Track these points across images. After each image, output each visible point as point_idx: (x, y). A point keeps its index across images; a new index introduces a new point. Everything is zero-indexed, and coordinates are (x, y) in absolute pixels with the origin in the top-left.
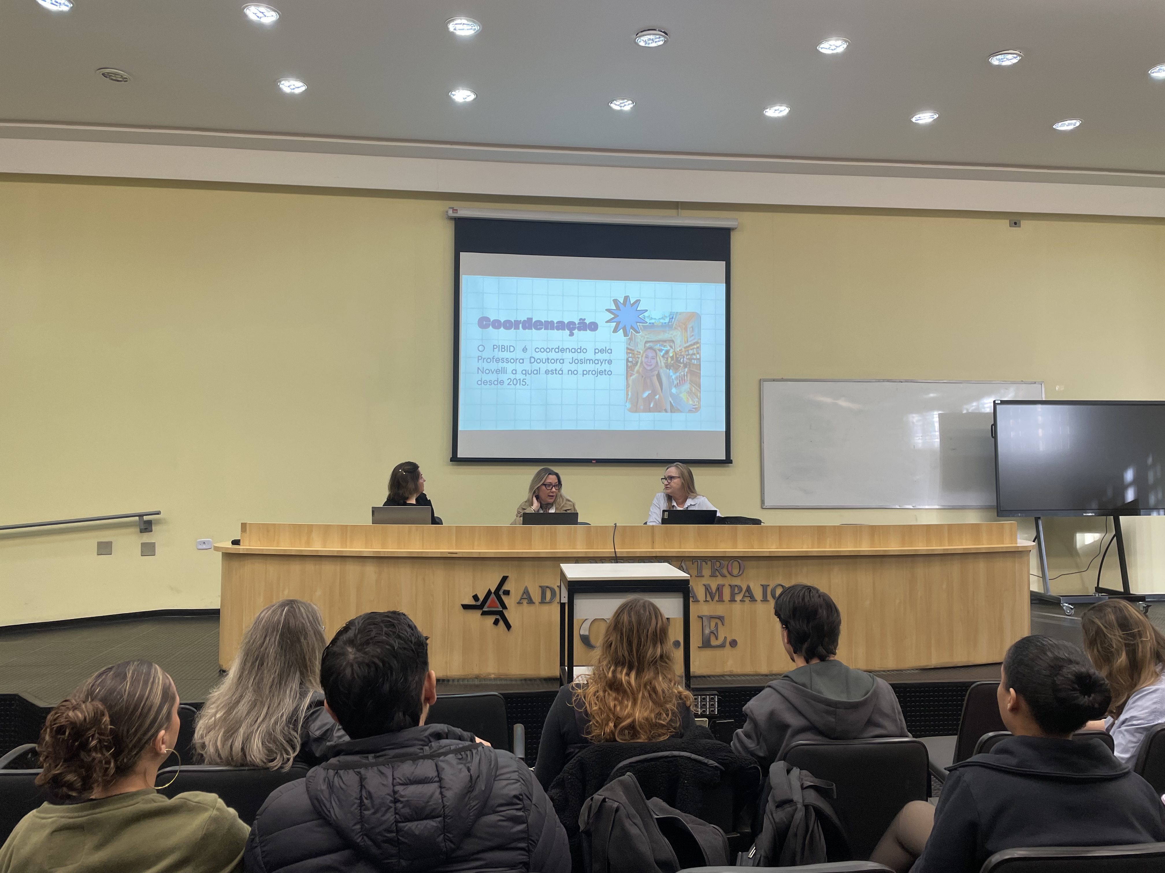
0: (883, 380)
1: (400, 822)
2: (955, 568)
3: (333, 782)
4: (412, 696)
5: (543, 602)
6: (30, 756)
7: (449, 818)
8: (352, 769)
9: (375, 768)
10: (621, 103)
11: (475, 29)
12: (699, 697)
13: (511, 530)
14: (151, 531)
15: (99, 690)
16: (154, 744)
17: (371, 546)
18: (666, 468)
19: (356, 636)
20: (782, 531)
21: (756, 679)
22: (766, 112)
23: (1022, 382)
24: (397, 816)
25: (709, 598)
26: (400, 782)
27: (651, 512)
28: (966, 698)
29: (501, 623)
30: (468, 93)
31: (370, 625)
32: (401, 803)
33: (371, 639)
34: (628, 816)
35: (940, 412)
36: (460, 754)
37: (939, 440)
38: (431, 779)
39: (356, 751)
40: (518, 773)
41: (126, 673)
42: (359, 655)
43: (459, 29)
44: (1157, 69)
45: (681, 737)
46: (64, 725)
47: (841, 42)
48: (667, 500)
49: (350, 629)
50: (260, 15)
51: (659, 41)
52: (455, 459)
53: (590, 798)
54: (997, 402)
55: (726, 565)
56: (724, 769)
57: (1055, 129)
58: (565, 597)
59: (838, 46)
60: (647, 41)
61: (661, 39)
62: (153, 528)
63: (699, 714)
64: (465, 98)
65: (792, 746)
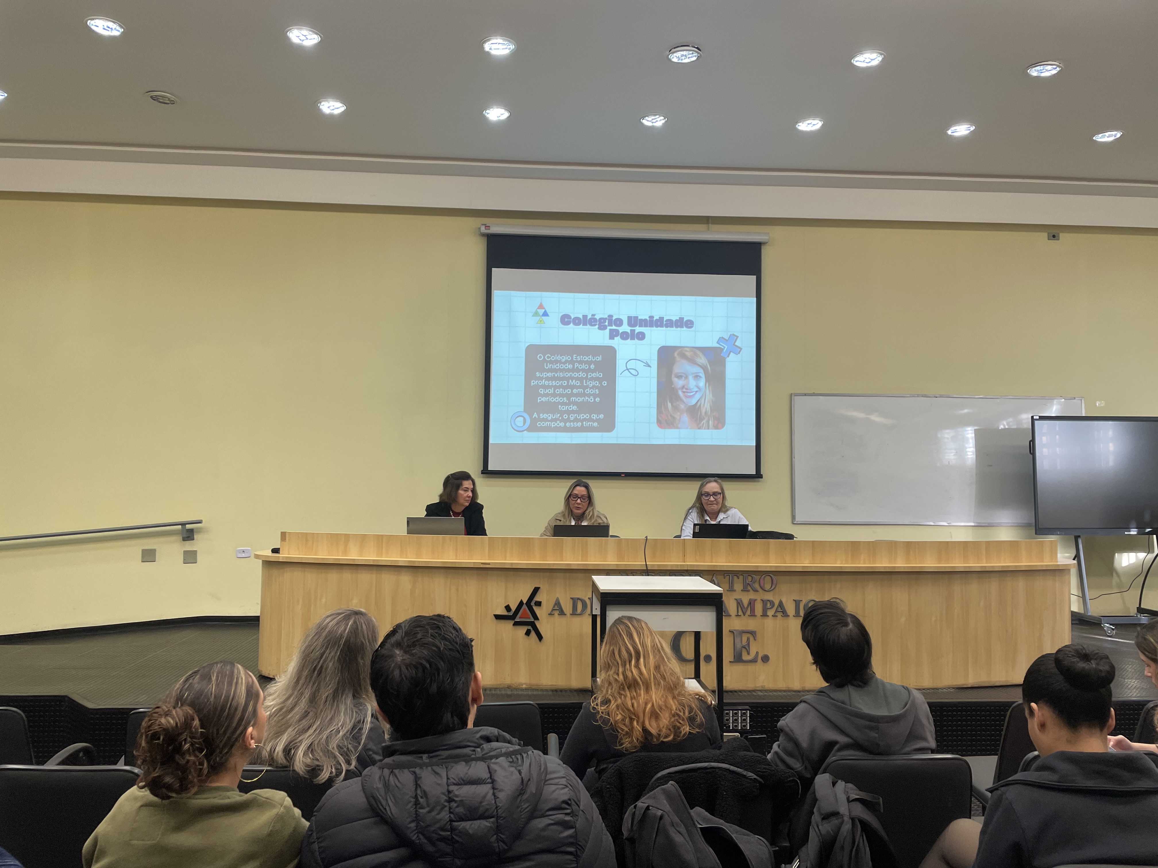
0: (918, 395)
1: (454, 821)
2: (993, 586)
3: (389, 780)
4: (460, 697)
5: (574, 613)
6: (81, 754)
7: (501, 819)
8: (407, 768)
9: (429, 768)
10: (653, 119)
11: (510, 48)
12: (731, 711)
14: (193, 539)
15: (187, 695)
16: (243, 741)
17: (406, 555)
19: (402, 639)
20: (815, 546)
21: (788, 695)
22: (798, 126)
23: (1062, 397)
24: (452, 816)
25: (740, 613)
26: (455, 782)
28: (1008, 713)
29: (533, 633)
30: (502, 111)
31: (416, 627)
32: (455, 803)
33: (417, 641)
34: (673, 825)
35: (976, 428)
36: (511, 757)
37: (975, 456)
38: (484, 780)
39: (411, 751)
40: (565, 779)
41: (211, 676)
42: (406, 657)
43: (495, 49)
45: (720, 749)
46: (157, 732)
47: (876, 54)
49: (397, 632)
50: (303, 38)
51: (692, 57)
52: (486, 472)
53: (633, 806)
54: (1035, 417)
55: (758, 580)
56: (763, 782)
57: (1096, 141)
58: (596, 609)
59: (873, 58)
60: (680, 57)
61: (694, 55)
62: (195, 537)
63: (731, 728)
64: (499, 116)
65: (832, 761)
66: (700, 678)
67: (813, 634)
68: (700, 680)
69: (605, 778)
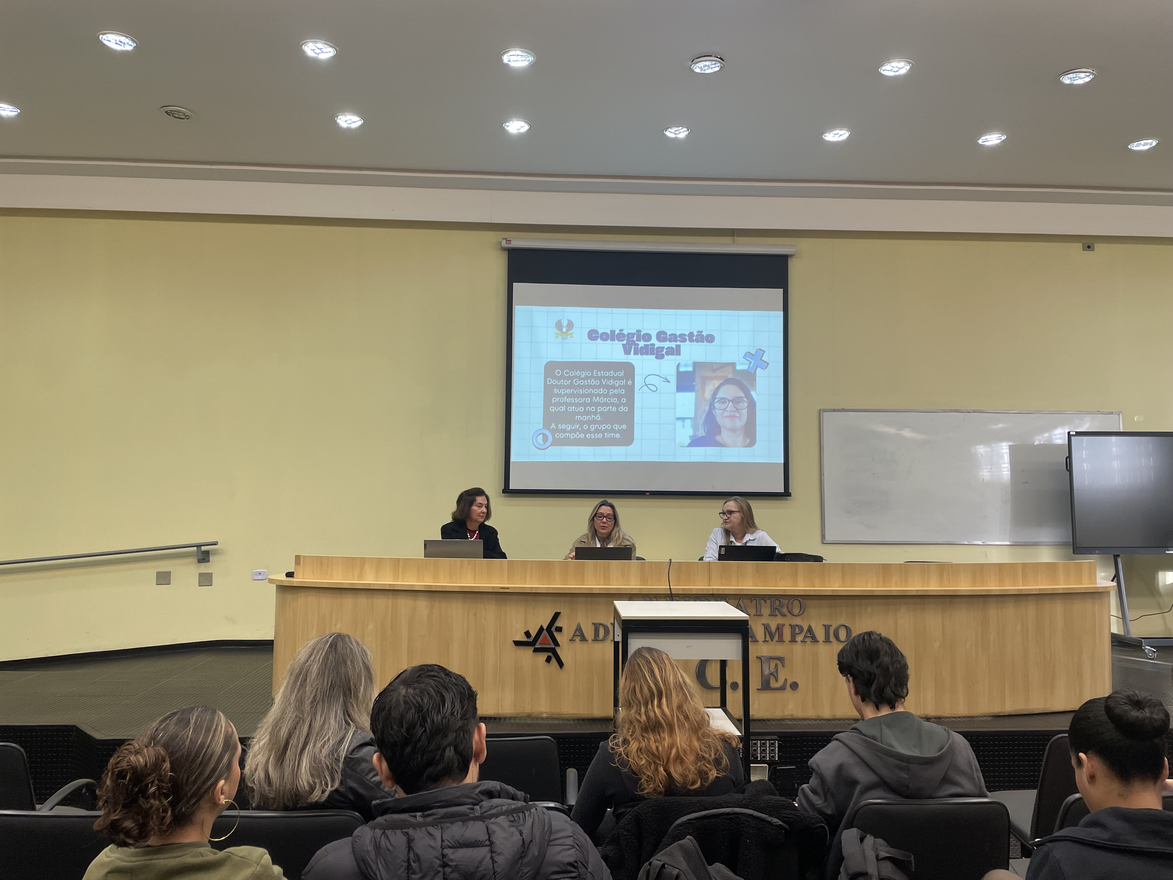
0: (950, 410)
2: (1030, 609)
3: (380, 843)
5: (596, 639)
6: (84, 791)
8: (400, 829)
9: (424, 829)
10: (676, 131)
11: (529, 60)
12: (759, 741)
13: (564, 565)
14: (209, 561)
15: (162, 736)
16: (213, 794)
17: (423, 579)
18: (725, 500)
20: (846, 568)
21: (818, 724)
22: (825, 136)
23: (1099, 412)
25: (768, 638)
26: (450, 845)
27: (708, 547)
28: (1048, 745)
29: (554, 660)
30: (522, 123)
32: (450, 868)
35: (1010, 444)
36: (513, 816)
37: (1010, 473)
38: (482, 843)
39: (404, 809)
40: (572, 838)
41: (190, 719)
43: (513, 61)
45: (743, 793)
46: (125, 769)
47: (904, 63)
48: (725, 535)
50: (318, 51)
51: (715, 67)
52: (507, 491)
53: (647, 863)
54: (1071, 433)
55: (786, 604)
56: (788, 828)
57: (1130, 149)
58: (618, 635)
59: (901, 67)
60: (703, 67)
61: (717, 65)
62: (211, 558)
63: (759, 759)
64: (518, 129)
66: (726, 707)
68: (726, 709)
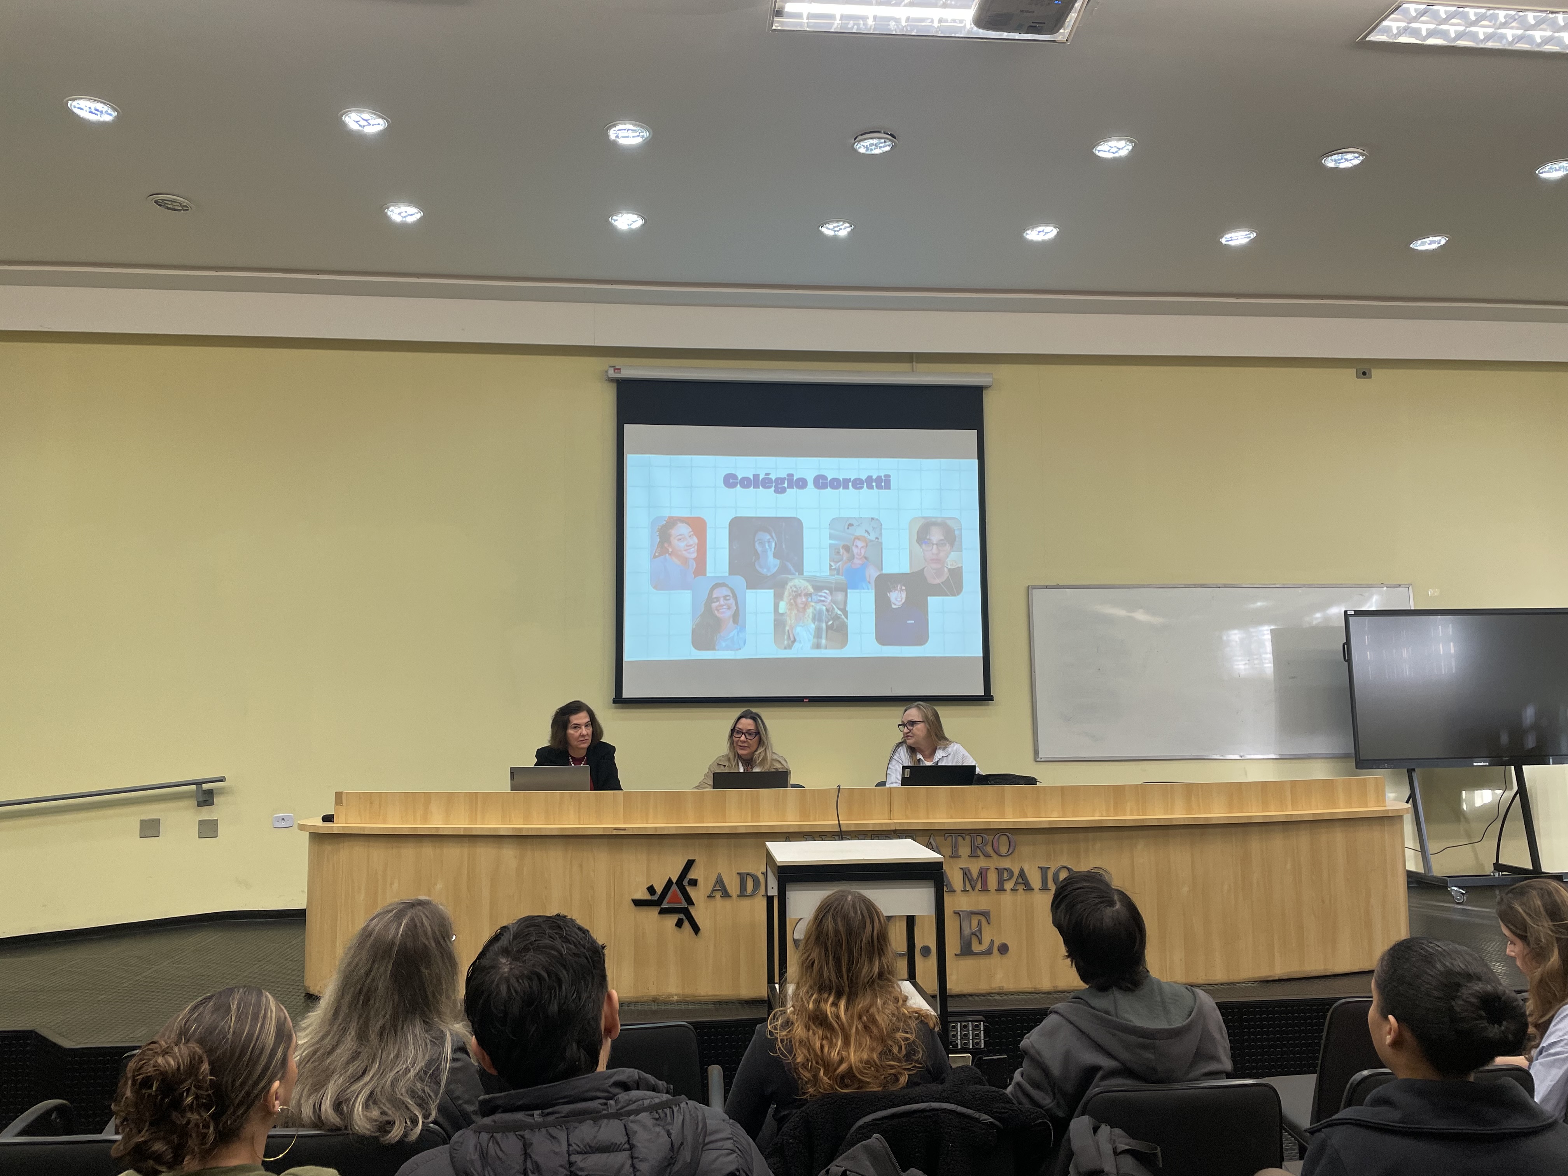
0: (1194, 584)
2: (1303, 840)
3: (487, 1149)
5: (742, 894)
6: (53, 1117)
8: (513, 1131)
9: (544, 1131)
10: (835, 227)
11: (643, 136)
12: (959, 1024)
14: (212, 804)
15: (195, 1028)
16: (266, 1100)
17: (510, 821)
18: (905, 708)
19: (510, 944)
20: (1066, 793)
21: (1036, 998)
22: (1026, 234)
23: (1383, 585)
25: (968, 887)
26: (578, 1149)
28: (1329, 1015)
29: (686, 924)
30: (634, 217)
31: (528, 929)
33: (531, 943)
35: (1273, 627)
36: (657, 1113)
37: (1272, 665)
38: (619, 1146)
39: (518, 1107)
40: (732, 1141)
41: (230, 1004)
42: (516, 966)
43: (622, 137)
44: (1547, 168)
46: (151, 1076)
47: (1124, 142)
49: (503, 937)
50: (363, 123)
51: (884, 147)
52: (619, 700)
53: (824, 1171)
54: (1349, 613)
55: (991, 840)
56: (1002, 1126)
57: (1414, 249)
58: (772, 888)
59: (1121, 147)
60: (869, 146)
61: (887, 144)
62: (215, 800)
63: (959, 1047)
64: (629, 223)
65: (1094, 1094)
66: (915, 978)
67: (1068, 916)
68: (916, 981)
69: (786, 1129)
